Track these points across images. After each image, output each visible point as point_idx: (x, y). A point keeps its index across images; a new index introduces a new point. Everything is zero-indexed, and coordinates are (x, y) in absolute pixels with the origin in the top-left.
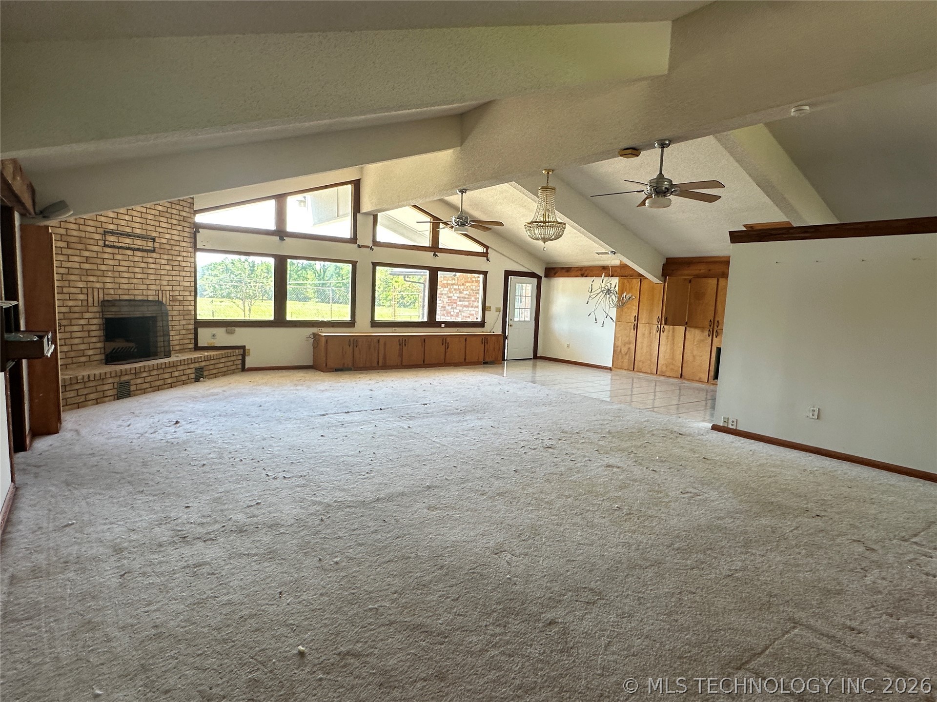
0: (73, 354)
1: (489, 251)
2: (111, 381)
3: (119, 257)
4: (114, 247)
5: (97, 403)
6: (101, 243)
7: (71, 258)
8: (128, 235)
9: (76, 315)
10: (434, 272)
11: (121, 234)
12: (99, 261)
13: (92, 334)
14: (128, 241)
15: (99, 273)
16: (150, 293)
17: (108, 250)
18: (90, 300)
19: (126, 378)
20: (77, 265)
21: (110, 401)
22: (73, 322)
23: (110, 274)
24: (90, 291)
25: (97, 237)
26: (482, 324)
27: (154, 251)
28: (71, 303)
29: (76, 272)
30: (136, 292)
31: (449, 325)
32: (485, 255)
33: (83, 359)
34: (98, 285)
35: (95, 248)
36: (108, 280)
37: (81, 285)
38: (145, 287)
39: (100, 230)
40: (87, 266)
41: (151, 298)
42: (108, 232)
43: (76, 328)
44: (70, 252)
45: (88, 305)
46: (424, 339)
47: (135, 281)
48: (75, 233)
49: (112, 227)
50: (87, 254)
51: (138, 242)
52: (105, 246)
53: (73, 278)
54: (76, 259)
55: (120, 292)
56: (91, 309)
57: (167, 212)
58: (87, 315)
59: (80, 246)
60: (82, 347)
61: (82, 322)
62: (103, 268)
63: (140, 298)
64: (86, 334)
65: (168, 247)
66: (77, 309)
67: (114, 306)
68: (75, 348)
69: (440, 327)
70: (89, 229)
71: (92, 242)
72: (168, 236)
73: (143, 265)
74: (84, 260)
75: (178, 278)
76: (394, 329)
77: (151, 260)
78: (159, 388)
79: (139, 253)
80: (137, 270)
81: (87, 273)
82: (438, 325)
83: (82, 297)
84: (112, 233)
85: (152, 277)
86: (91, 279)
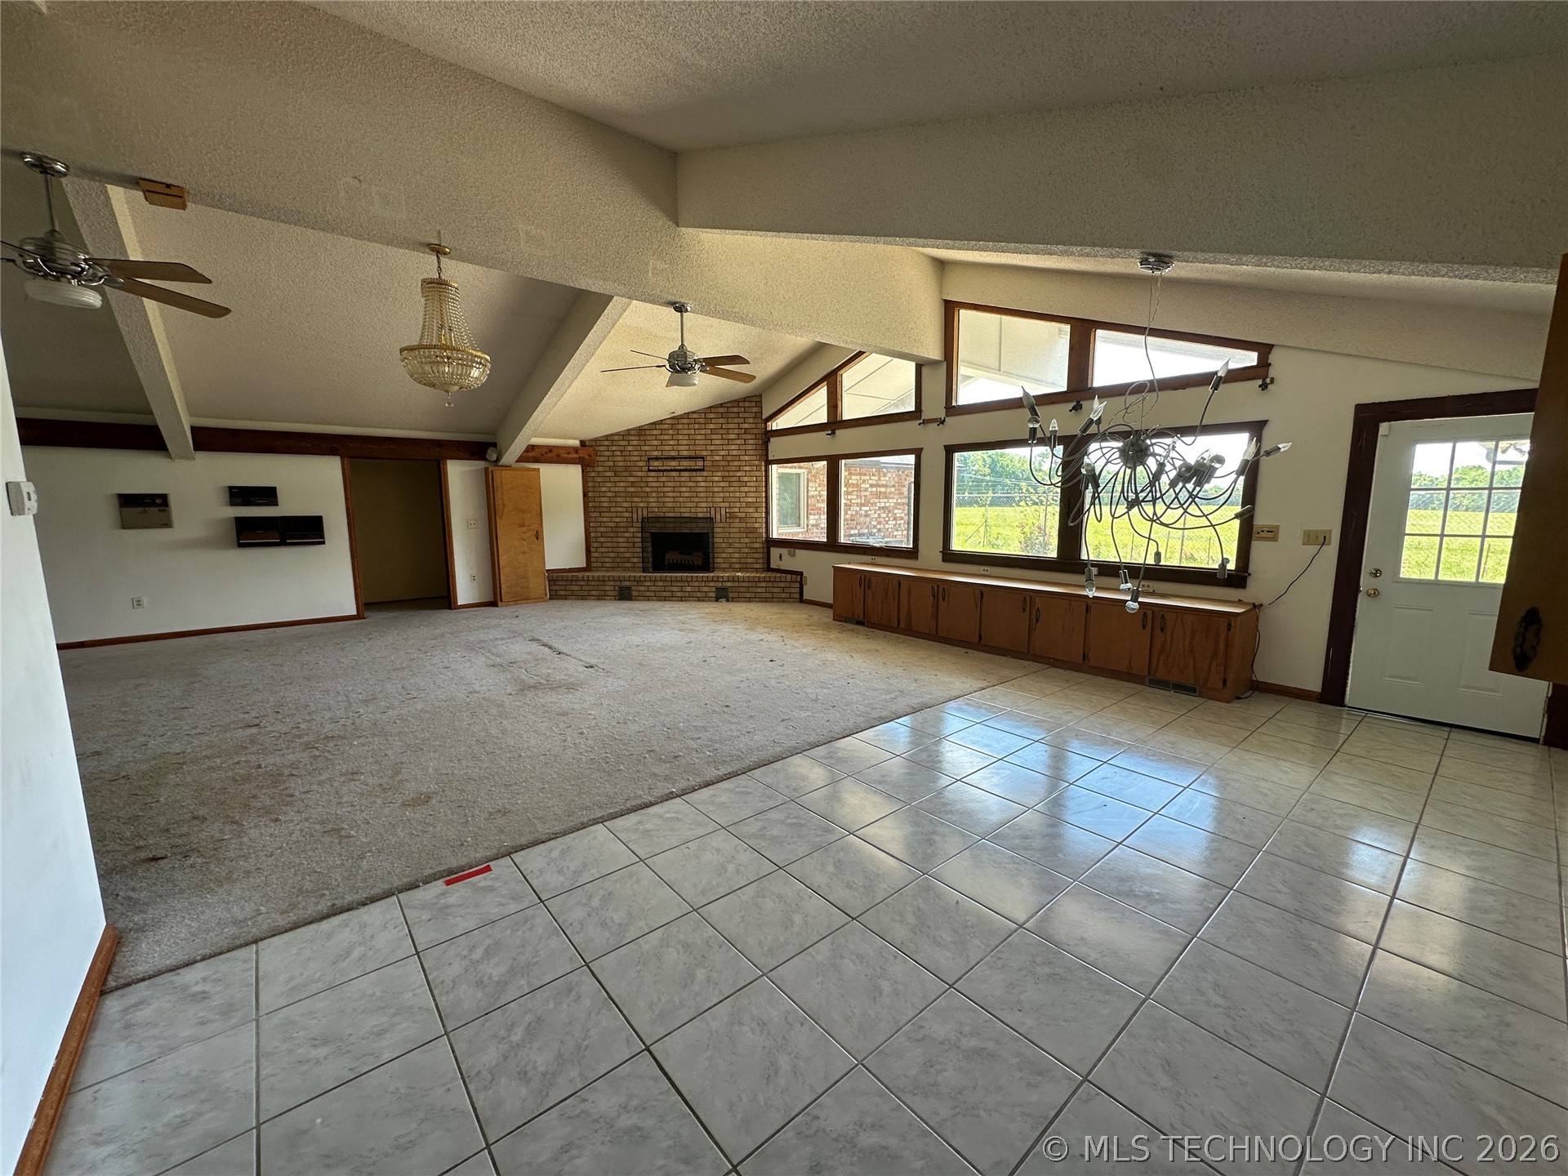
0: (619, 560)
2: (611, 583)
3: (664, 479)
4: (659, 471)
5: (599, 599)
6: (646, 469)
7: (618, 484)
8: (673, 458)
9: (622, 530)
11: (666, 458)
12: (643, 484)
13: (636, 545)
14: (673, 463)
15: (642, 494)
16: (698, 510)
17: (653, 474)
18: (635, 517)
19: (628, 583)
20: (623, 489)
21: (610, 600)
22: (619, 534)
23: (654, 494)
24: (635, 509)
25: (641, 464)
26: (1234, 580)
27: (703, 470)
28: (618, 520)
29: (622, 494)
30: (683, 510)
33: (628, 565)
34: (642, 505)
35: (640, 474)
36: (652, 500)
37: (625, 505)
38: (693, 505)
39: (646, 458)
40: (632, 489)
41: (700, 515)
42: (652, 459)
43: (621, 540)
44: (617, 479)
45: (632, 522)
47: (681, 499)
48: (621, 464)
49: (656, 453)
50: (632, 479)
51: (685, 464)
52: (649, 471)
53: (619, 499)
54: (622, 484)
55: (664, 509)
56: (634, 524)
57: (722, 428)
58: (632, 530)
59: (626, 474)
60: (627, 555)
61: (627, 535)
62: (648, 489)
63: (671, 515)
64: (632, 545)
65: (723, 463)
66: (622, 524)
67: (659, 522)
68: (620, 555)
70: (634, 458)
71: (636, 469)
72: (723, 453)
73: (690, 484)
74: (630, 484)
75: (738, 494)
76: (983, 568)
77: (700, 479)
78: (665, 599)
79: (686, 474)
80: (683, 489)
81: (633, 495)
83: (627, 515)
84: (657, 459)
85: (702, 495)
86: (636, 499)
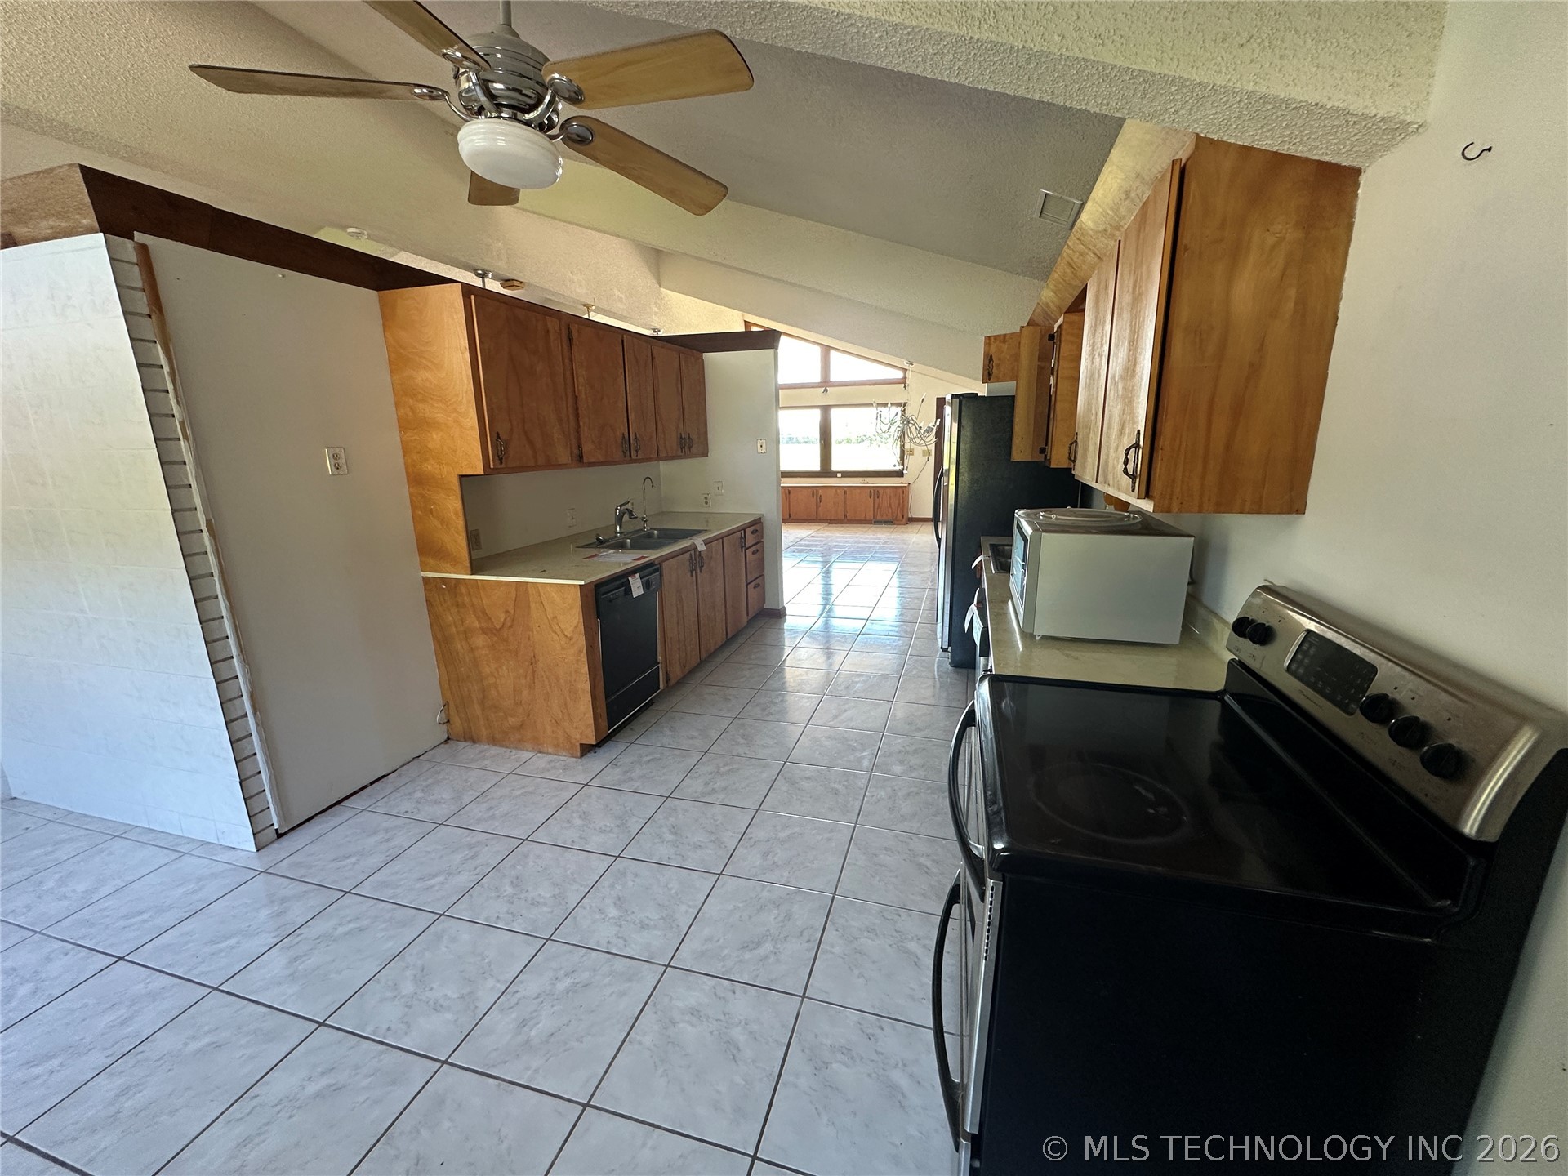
1: (909, 375)
10: (826, 409)
26: (900, 474)
31: (846, 474)
32: (904, 381)
46: (814, 491)
69: (836, 477)
82: (834, 474)
